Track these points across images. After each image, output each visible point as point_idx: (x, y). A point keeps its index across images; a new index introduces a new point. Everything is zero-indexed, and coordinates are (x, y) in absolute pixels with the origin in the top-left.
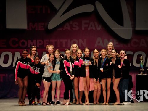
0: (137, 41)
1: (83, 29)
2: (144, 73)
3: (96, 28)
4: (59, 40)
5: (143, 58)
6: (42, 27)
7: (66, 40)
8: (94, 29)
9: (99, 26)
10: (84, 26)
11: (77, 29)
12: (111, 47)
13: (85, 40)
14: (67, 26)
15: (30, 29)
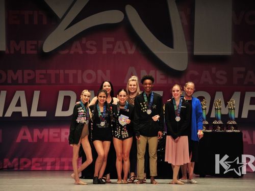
0: (196, 73)
1: (105, 52)
2: (207, 129)
3: (126, 50)
4: (62, 71)
5: (205, 102)
6: (34, 47)
7: (74, 71)
8: (124, 52)
9: (131, 48)
10: (105, 47)
11: (94, 52)
12: (134, 85)
13: (108, 72)
14: (76, 47)
15: (12, 52)
